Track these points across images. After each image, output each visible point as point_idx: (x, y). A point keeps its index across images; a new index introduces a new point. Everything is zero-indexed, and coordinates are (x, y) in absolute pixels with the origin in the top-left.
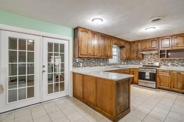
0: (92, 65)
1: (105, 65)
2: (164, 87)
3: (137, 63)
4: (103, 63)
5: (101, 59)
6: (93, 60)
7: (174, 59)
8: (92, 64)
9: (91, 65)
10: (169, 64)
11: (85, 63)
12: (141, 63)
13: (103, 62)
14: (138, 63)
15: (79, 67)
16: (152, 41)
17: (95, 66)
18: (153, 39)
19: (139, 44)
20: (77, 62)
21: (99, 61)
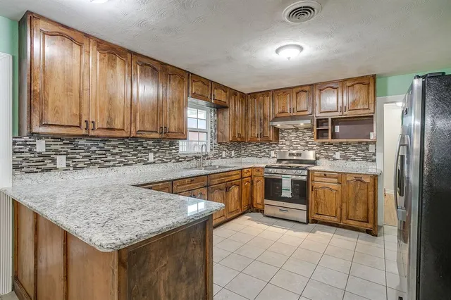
0: (112, 163)
1: (163, 162)
2: (327, 218)
3: (263, 154)
4: (155, 153)
5: (150, 143)
6: (115, 147)
7: (348, 143)
8: (109, 158)
9: (109, 161)
10: (338, 155)
11: (78, 156)
12: (273, 154)
13: (155, 150)
14: (265, 152)
15: (49, 170)
16: (297, 93)
17: (125, 165)
18: (300, 89)
19: (267, 100)
20: (38, 150)
21: (140, 148)
